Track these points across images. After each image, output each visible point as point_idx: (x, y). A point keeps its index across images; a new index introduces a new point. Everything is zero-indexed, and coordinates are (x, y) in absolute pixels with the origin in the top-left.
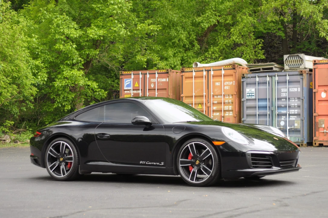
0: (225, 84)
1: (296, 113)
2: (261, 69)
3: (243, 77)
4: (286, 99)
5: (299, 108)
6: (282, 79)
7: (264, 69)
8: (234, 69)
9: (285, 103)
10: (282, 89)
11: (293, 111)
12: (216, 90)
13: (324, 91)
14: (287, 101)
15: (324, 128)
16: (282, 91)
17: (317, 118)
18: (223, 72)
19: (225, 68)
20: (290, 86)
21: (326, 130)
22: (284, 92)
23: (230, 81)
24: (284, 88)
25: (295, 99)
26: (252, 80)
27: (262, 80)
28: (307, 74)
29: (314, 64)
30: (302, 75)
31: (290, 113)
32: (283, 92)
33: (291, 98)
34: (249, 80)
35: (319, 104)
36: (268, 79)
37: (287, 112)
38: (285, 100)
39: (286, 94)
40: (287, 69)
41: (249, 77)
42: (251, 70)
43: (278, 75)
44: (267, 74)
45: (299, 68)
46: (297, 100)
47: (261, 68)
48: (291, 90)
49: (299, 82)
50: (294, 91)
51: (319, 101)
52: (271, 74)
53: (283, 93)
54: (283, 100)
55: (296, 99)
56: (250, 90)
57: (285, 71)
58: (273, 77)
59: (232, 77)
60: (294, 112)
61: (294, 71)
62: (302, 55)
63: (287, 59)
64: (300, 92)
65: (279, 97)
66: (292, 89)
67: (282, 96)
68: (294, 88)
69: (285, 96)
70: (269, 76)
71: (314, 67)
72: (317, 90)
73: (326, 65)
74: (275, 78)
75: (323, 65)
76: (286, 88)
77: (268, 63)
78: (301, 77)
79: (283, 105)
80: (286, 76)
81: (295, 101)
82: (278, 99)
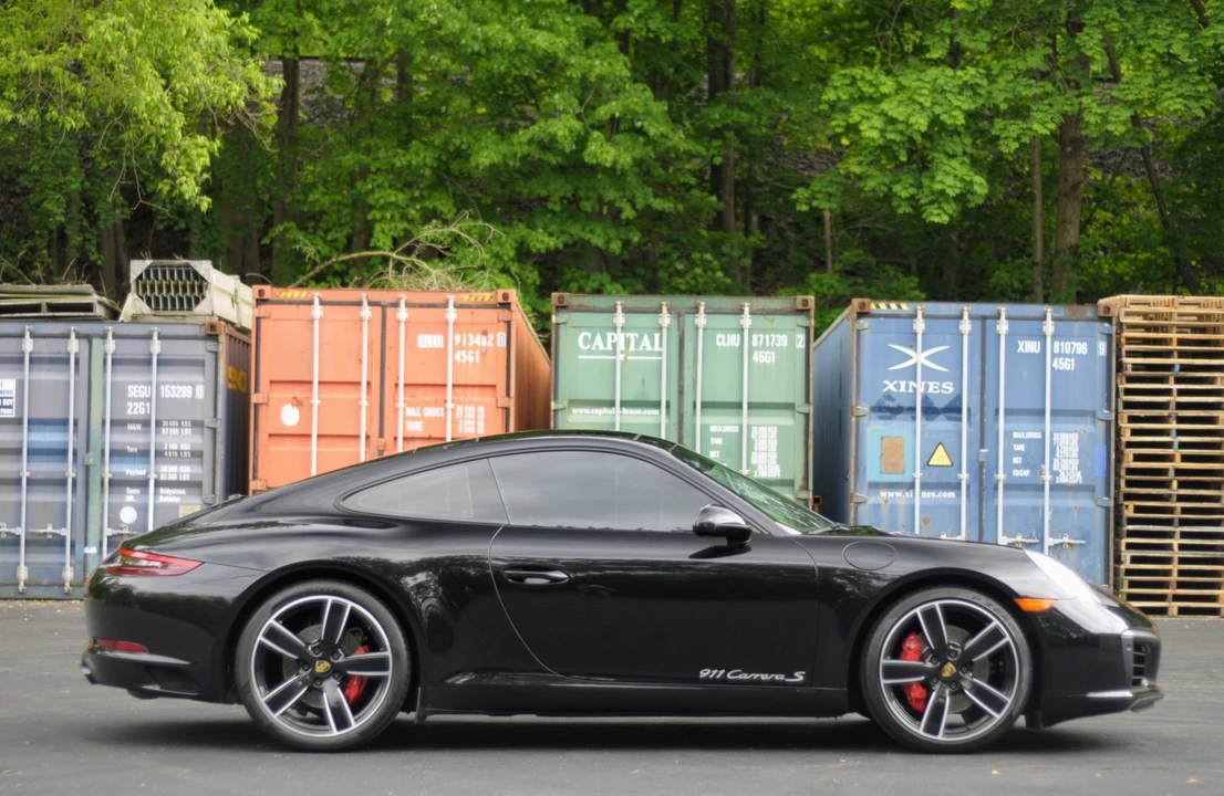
1: (186, 478)
2: (44, 307)
4: (146, 424)
5: (198, 460)
6: (133, 349)
7: (52, 307)
9: (141, 439)
10: (130, 387)
11: (174, 469)
13: (294, 401)
14: (149, 432)
16: (130, 396)
20: (164, 378)
22: (139, 400)
24: (139, 383)
25: (180, 426)
26: (6, 348)
29: (257, 300)
30: (212, 336)
31: (163, 478)
32: (133, 400)
33: (165, 423)
35: (272, 449)
36: (74, 346)
37: (148, 473)
38: (139, 427)
39: (146, 408)
40: (143, 315)
43: (117, 333)
44: (73, 328)
45: (190, 312)
46: (188, 431)
47: (44, 301)
48: (166, 392)
49: (201, 363)
50: (178, 396)
51: (270, 435)
52: (86, 328)
53: (136, 404)
54: (130, 427)
55: (184, 427)
58: (96, 342)
60: (178, 474)
61: (171, 320)
62: (204, 267)
63: (140, 276)
64: (203, 401)
65: (118, 416)
66: (173, 387)
67: (129, 412)
68: (178, 387)
69: (142, 412)
70: (78, 336)
71: (257, 315)
72: (265, 395)
73: (303, 308)
74: (104, 344)
75: (293, 307)
76: (150, 383)
77: (68, 287)
78: (210, 345)
79: (132, 445)
80: (149, 337)
81: (180, 433)
82: (113, 423)
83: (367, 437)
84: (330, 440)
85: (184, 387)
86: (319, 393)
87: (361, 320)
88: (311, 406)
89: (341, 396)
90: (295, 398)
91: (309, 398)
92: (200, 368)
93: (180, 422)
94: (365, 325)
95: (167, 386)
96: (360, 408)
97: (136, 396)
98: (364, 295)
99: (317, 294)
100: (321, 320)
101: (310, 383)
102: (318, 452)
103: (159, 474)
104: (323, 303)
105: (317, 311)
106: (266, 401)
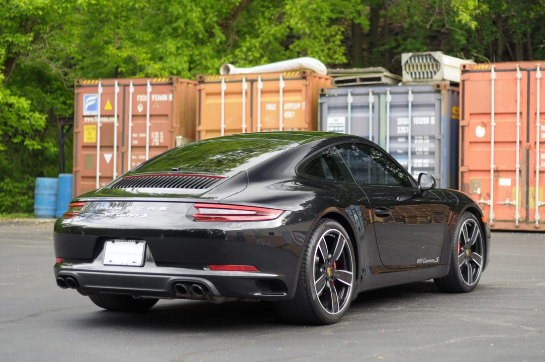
0: (286, 108)
1: (426, 166)
2: (358, 80)
3: (323, 95)
4: (407, 138)
5: (432, 156)
6: (400, 99)
7: (363, 80)
8: (304, 78)
9: (404, 146)
10: (399, 119)
11: (420, 161)
12: (267, 119)
13: (482, 124)
14: (408, 142)
15: (480, 195)
16: (398, 124)
17: (466, 175)
18: (282, 84)
19: (286, 77)
20: (415, 113)
21: (485, 199)
22: (403, 125)
23: (296, 102)
24: (403, 117)
25: (423, 139)
26: (339, 101)
28: (448, 90)
29: (462, 71)
30: (439, 92)
31: (415, 166)
32: (400, 126)
33: (416, 137)
34: (333, 101)
35: (471, 150)
36: (372, 99)
37: (408, 164)
38: (403, 140)
39: (406, 129)
40: (408, 82)
41: (333, 96)
42: (338, 82)
43: (392, 91)
44: (370, 90)
45: (432, 79)
46: (427, 141)
47: (357, 77)
48: (417, 121)
49: (433, 106)
50: (422, 123)
51: (471, 143)
52: (377, 89)
53: (401, 128)
54: (400, 140)
55: (426, 139)
56: (336, 120)
57: (404, 84)
58: (382, 96)
59: (299, 93)
60: (423, 164)
61: (421, 84)
62: (438, 55)
63: (407, 62)
64: (434, 125)
65: (393, 135)
66: (420, 119)
67: (398, 132)
68: (422, 118)
69: (405, 132)
70: (374, 94)
71: (463, 79)
72: (467, 121)
73: (486, 74)
74: (386, 97)
75: (481, 74)
76: (408, 117)
77: (371, 69)
78: (437, 95)
79: (400, 149)
80: (407, 93)
81: (423, 142)
82: (391, 138)
83: (520, 142)
84: (501, 144)
85: (425, 118)
86: (495, 118)
87: (516, 79)
88: (491, 126)
89: (507, 120)
90: (483, 122)
91: (490, 122)
92: (432, 108)
93: (423, 136)
94: (518, 82)
95: (417, 118)
96: (516, 126)
97: (401, 124)
98: (518, 65)
99: (493, 66)
100: (495, 80)
101: (490, 114)
102: (494, 151)
103: (413, 164)
104: (496, 70)
105: (493, 75)
106: (468, 124)
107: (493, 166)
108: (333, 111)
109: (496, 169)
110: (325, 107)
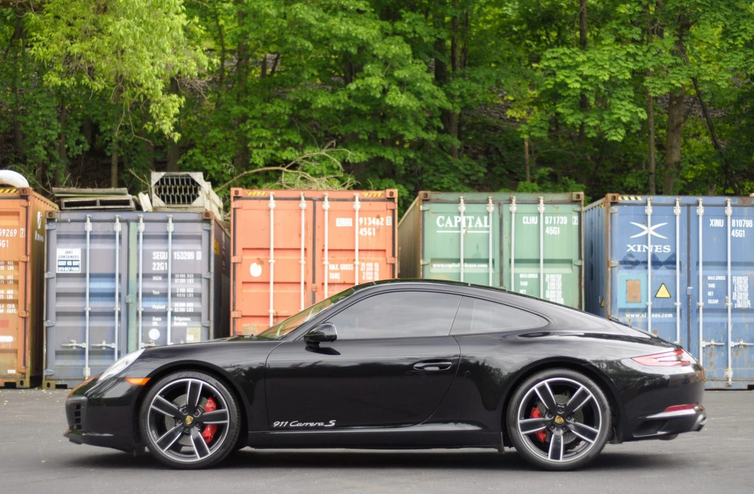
1: (191, 310)
2: (98, 203)
3: (50, 220)
4: (164, 276)
5: (198, 299)
6: (156, 229)
7: (103, 203)
8: (24, 197)
9: (162, 286)
10: (154, 253)
11: (183, 304)
13: (258, 261)
14: (167, 281)
16: (154, 258)
17: (238, 322)
20: (176, 247)
22: (160, 261)
23: (12, 227)
24: (160, 250)
25: (186, 277)
26: (74, 228)
27: (102, 228)
29: (234, 197)
30: (207, 221)
31: (176, 310)
32: (156, 261)
33: (177, 276)
34: (64, 229)
35: (244, 291)
36: (118, 227)
37: (167, 307)
38: (160, 278)
39: (165, 266)
40: (160, 207)
41: (65, 221)
42: (69, 205)
43: (145, 219)
44: (118, 215)
45: (190, 205)
46: (191, 281)
47: (98, 199)
48: (178, 256)
49: (200, 237)
50: (185, 258)
51: (243, 283)
52: (125, 216)
53: (158, 263)
54: (155, 278)
55: (189, 278)
56: (67, 252)
57: (155, 210)
58: (132, 225)
59: (16, 217)
60: (186, 308)
62: (199, 176)
63: (157, 183)
64: (201, 261)
65: (146, 272)
66: (182, 253)
67: (154, 269)
68: (185, 253)
69: (162, 269)
70: (121, 221)
71: (234, 207)
72: (240, 257)
73: (263, 202)
74: (137, 225)
75: (257, 202)
76: (167, 250)
77: (113, 190)
78: (205, 225)
79: (156, 290)
80: (167, 221)
81: (186, 282)
82: (144, 276)
83: (305, 283)
84: (281, 285)
85: (189, 252)
86: (274, 255)
87: (301, 210)
88: (269, 264)
89: (288, 257)
90: (258, 259)
91: (268, 259)
92: (199, 240)
93: (186, 275)
94: (303, 212)
95: (178, 252)
96: (300, 264)
97: (158, 259)
98: (302, 194)
99: (272, 193)
100: (275, 210)
101: (268, 249)
102: (274, 293)
103: (173, 308)
104: (275, 199)
105: (272, 204)
106: (240, 261)
107: (272, 312)
108: (63, 240)
109: (275, 315)
110: (53, 235)
